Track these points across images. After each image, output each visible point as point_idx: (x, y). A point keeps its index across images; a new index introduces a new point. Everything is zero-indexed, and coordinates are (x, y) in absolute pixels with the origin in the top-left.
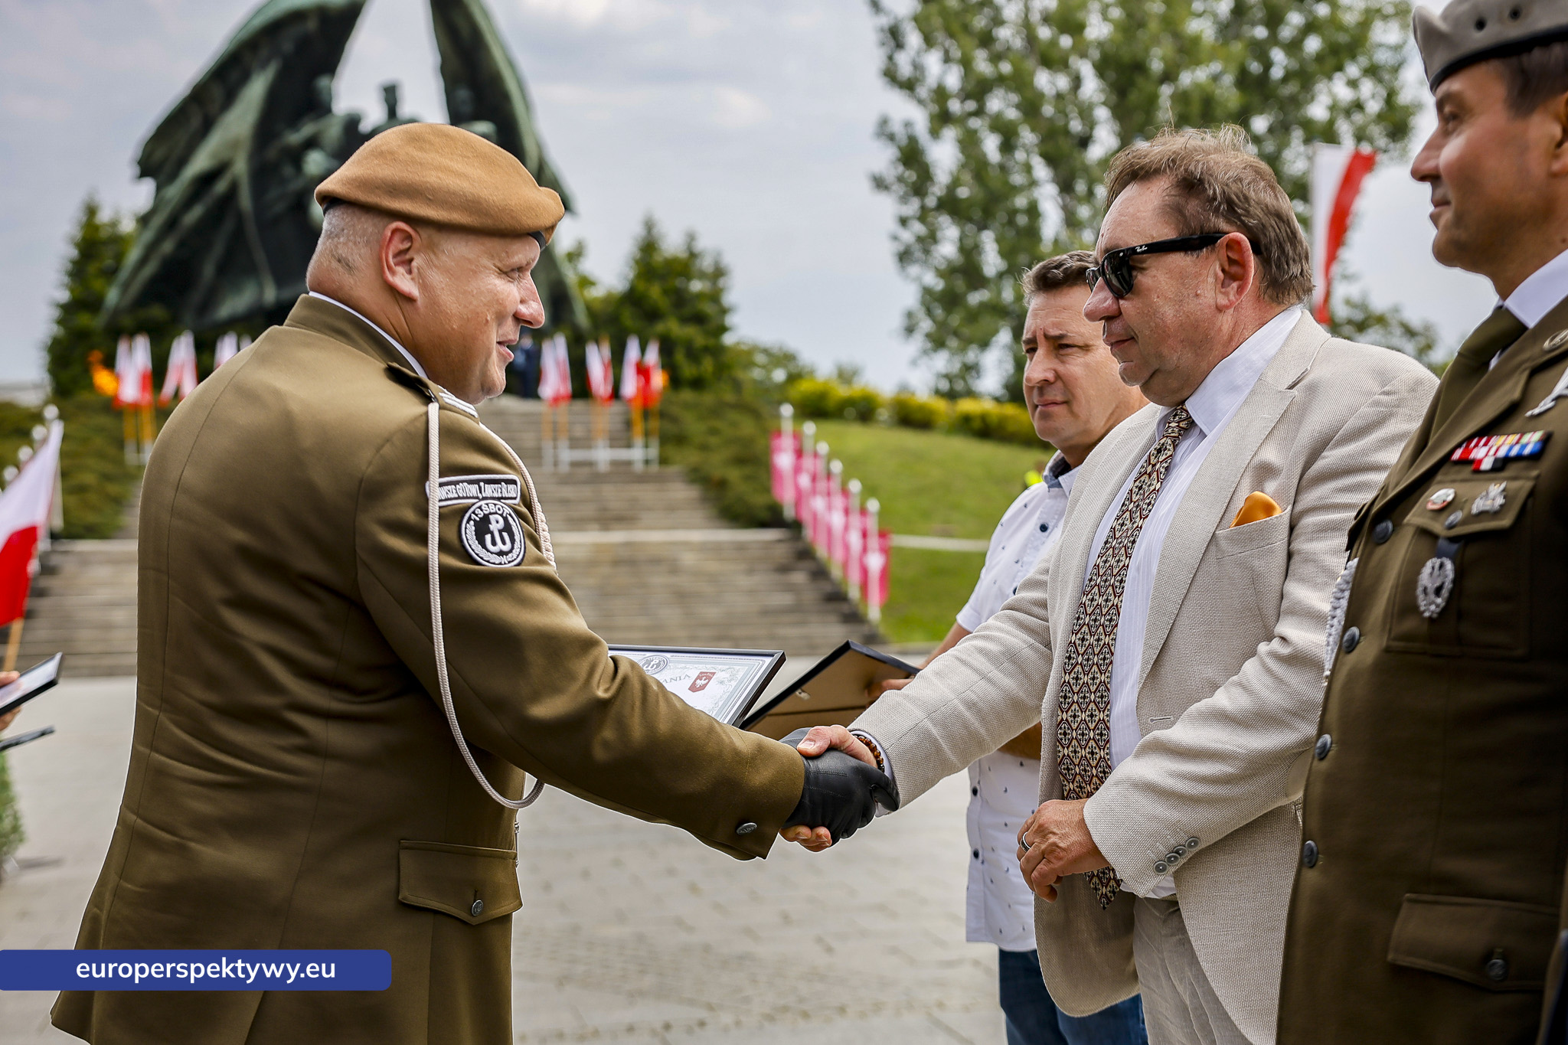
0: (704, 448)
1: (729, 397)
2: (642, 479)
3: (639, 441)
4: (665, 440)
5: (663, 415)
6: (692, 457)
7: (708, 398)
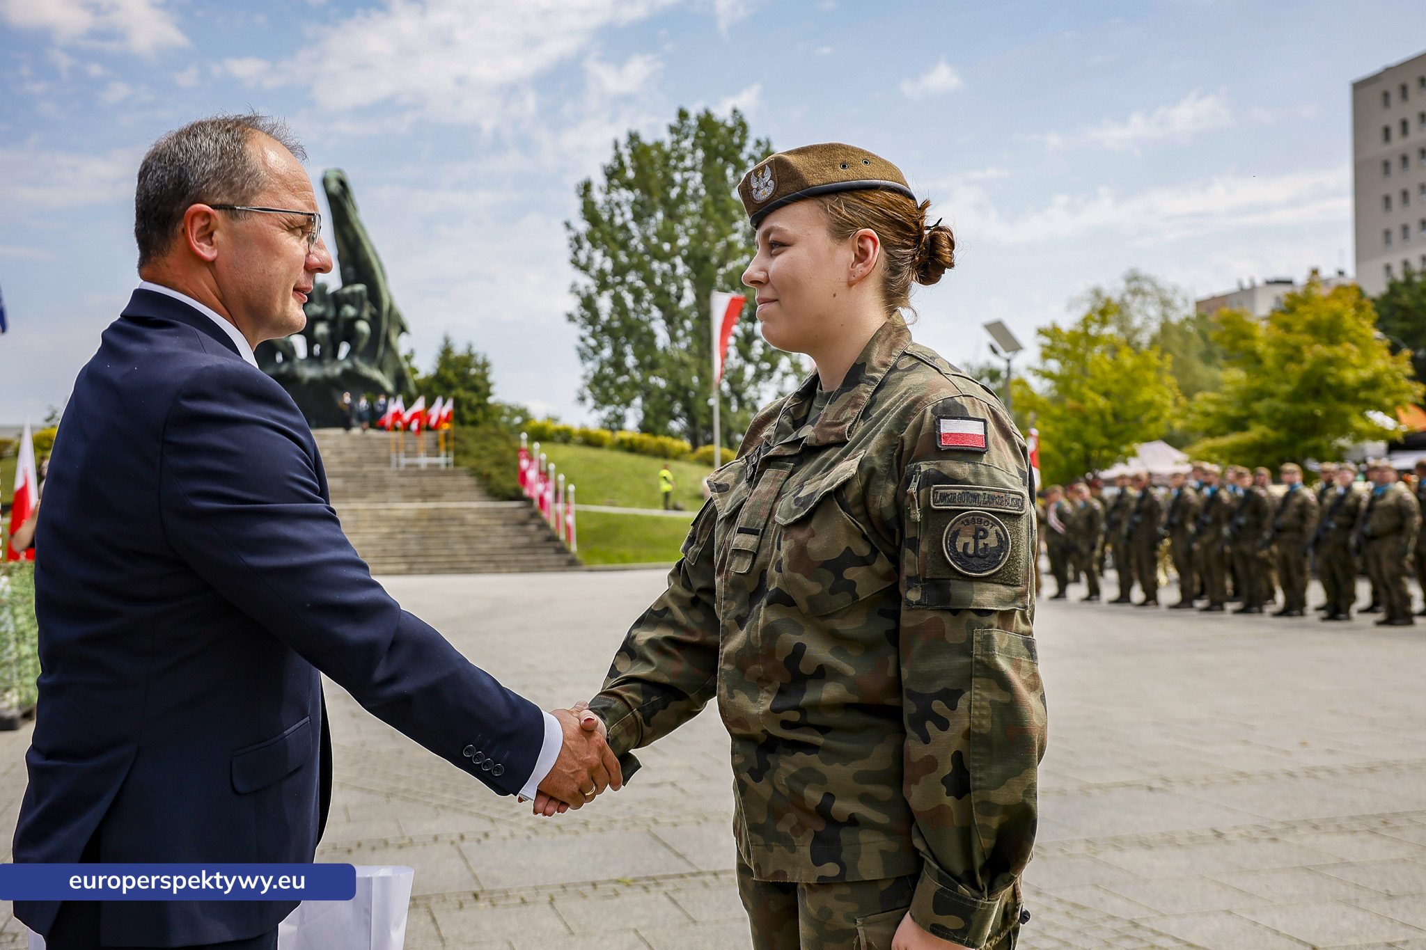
0: (478, 457)
1: (492, 429)
2: (445, 474)
3: (443, 453)
4: (456, 453)
5: (455, 439)
6: (472, 462)
7: (480, 430)
